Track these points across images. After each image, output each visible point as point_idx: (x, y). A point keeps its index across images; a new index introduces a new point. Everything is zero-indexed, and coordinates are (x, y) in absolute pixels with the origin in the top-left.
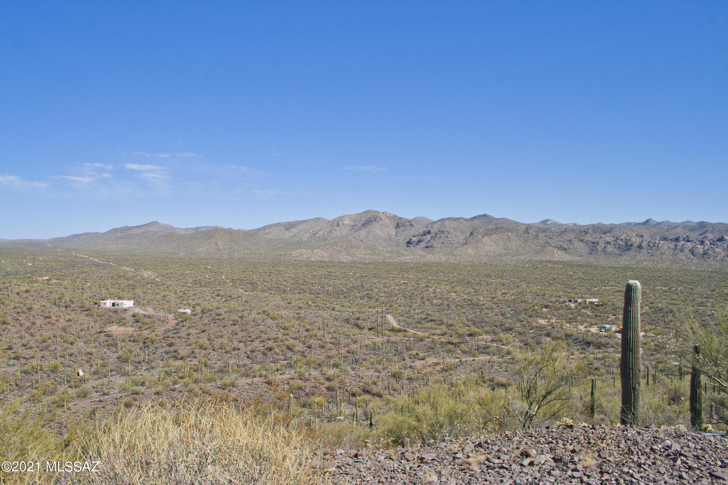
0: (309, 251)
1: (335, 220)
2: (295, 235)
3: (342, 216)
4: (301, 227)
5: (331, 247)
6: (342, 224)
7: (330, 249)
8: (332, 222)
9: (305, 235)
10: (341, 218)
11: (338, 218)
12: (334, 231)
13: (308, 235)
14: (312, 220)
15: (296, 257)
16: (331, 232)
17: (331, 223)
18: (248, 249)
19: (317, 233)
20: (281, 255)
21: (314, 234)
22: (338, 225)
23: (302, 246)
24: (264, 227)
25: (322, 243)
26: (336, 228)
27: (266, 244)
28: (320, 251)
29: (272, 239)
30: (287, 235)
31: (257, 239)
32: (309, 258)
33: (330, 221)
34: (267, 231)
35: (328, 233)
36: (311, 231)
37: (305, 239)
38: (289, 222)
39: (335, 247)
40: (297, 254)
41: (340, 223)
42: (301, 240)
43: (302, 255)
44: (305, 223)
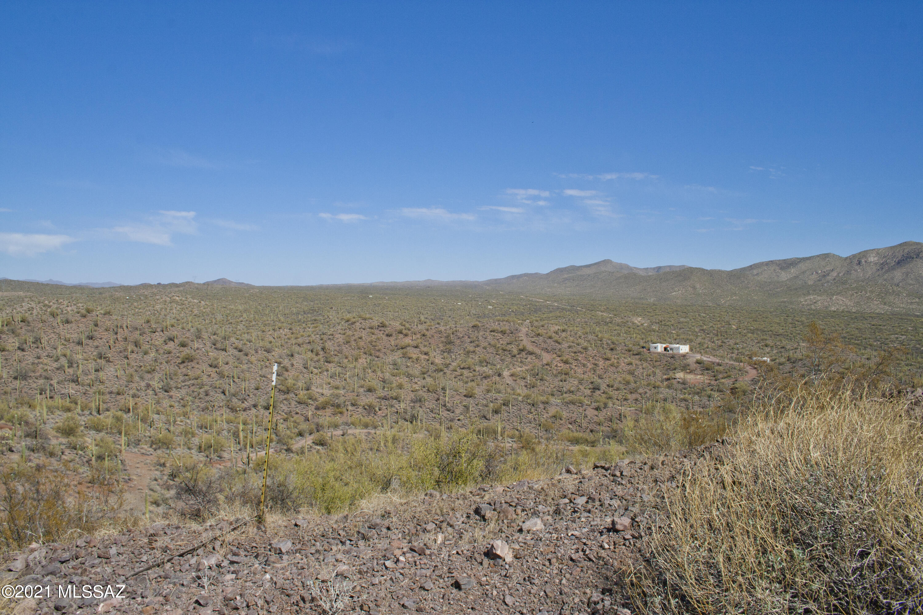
0: (824, 297)
1: (854, 256)
2: (796, 277)
3: (865, 251)
4: (802, 266)
5: (856, 293)
6: (866, 262)
7: (855, 295)
8: (850, 259)
9: (811, 277)
10: (865, 254)
11: (860, 253)
12: (852, 272)
13: (815, 276)
14: (818, 256)
15: (808, 305)
16: (848, 272)
17: (848, 261)
18: (735, 294)
19: (828, 275)
20: (784, 302)
21: (824, 276)
22: (859, 263)
23: (811, 292)
24: (751, 266)
25: (841, 288)
26: (857, 267)
27: (757, 288)
28: (842, 298)
29: (766, 282)
30: (784, 276)
31: (746, 282)
32: (826, 307)
33: (846, 258)
34: (755, 272)
35: (844, 275)
36: (820, 272)
37: (810, 283)
38: (784, 260)
39: (863, 292)
40: (808, 302)
41: (863, 260)
42: (805, 283)
43: (815, 303)
44: (808, 261)
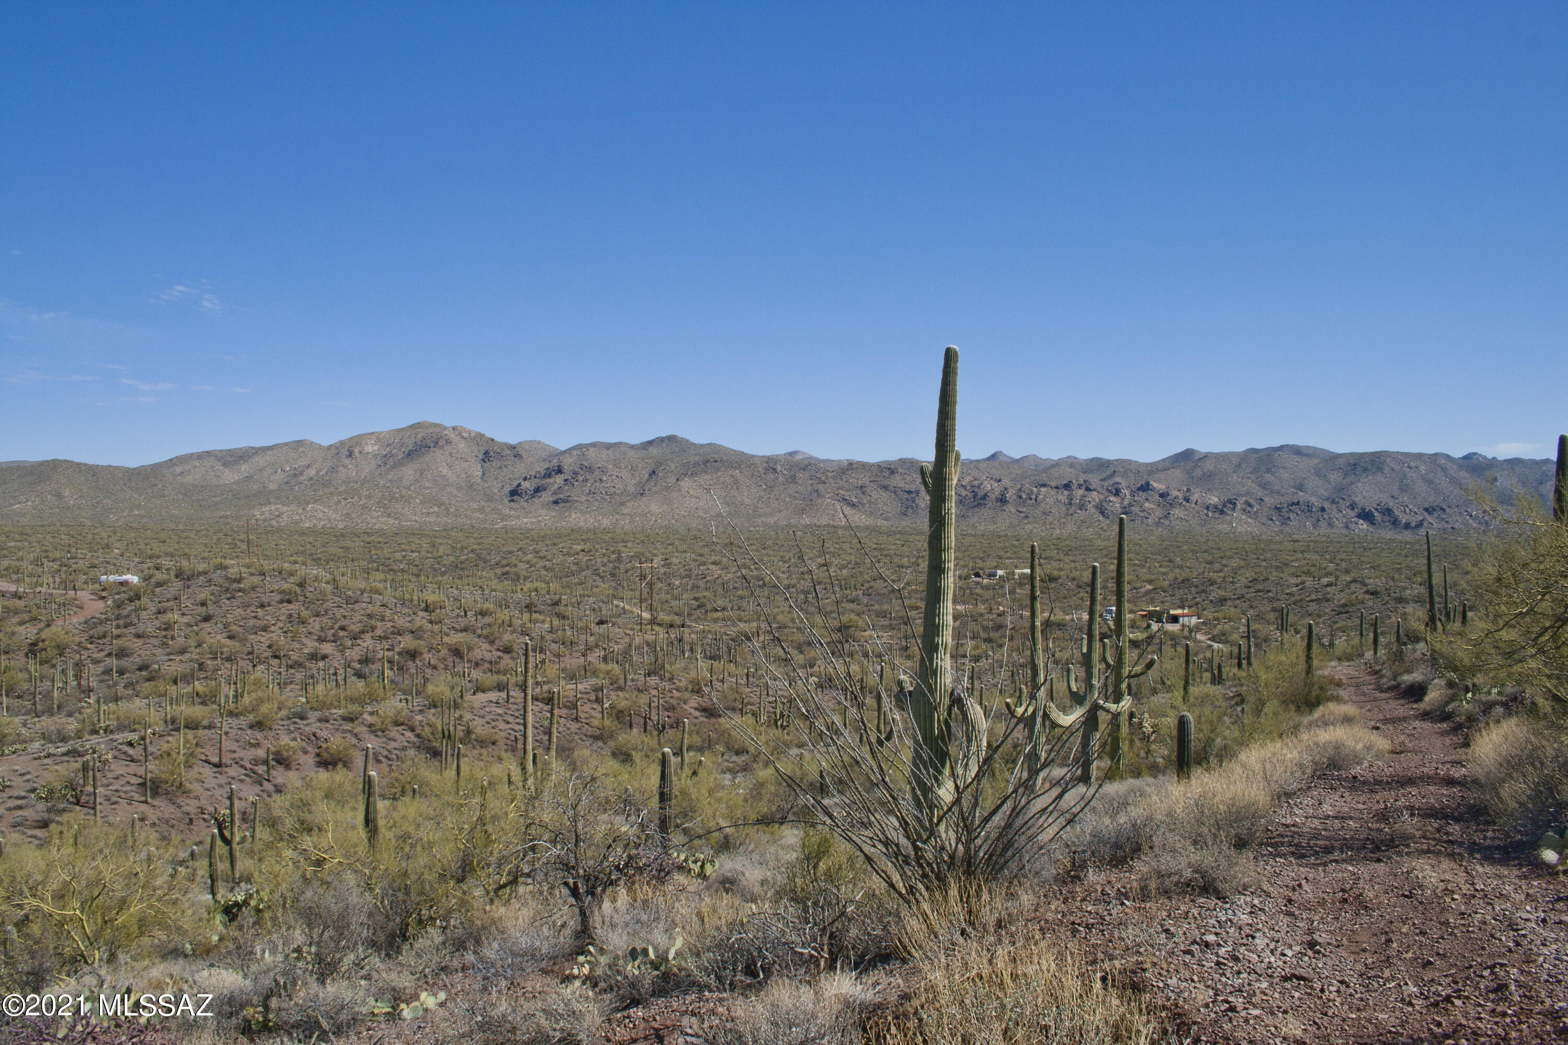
0: (293, 507)
1: (342, 443)
2: (249, 478)
3: (359, 435)
4: (260, 461)
5: (345, 499)
6: (360, 452)
7: (343, 503)
8: (337, 448)
9: (272, 477)
10: (358, 440)
11: (351, 439)
12: (340, 469)
13: (280, 476)
14: (286, 444)
15: (265, 520)
16: (334, 470)
17: (333, 451)
18: (139, 507)
19: (301, 473)
20: (226, 517)
21: (295, 475)
22: (350, 455)
23: (272, 500)
24: (171, 460)
25: (321, 492)
26: (347, 461)
27: (180, 497)
28: (322, 508)
29: (196, 486)
30: (229, 476)
31: (160, 486)
32: (297, 523)
33: (331, 446)
34: (178, 470)
35: (327, 473)
36: (288, 469)
37: (272, 486)
38: (230, 450)
39: (356, 498)
40: (267, 515)
41: (356, 450)
42: (264, 487)
43: (278, 516)
44: (270, 453)
